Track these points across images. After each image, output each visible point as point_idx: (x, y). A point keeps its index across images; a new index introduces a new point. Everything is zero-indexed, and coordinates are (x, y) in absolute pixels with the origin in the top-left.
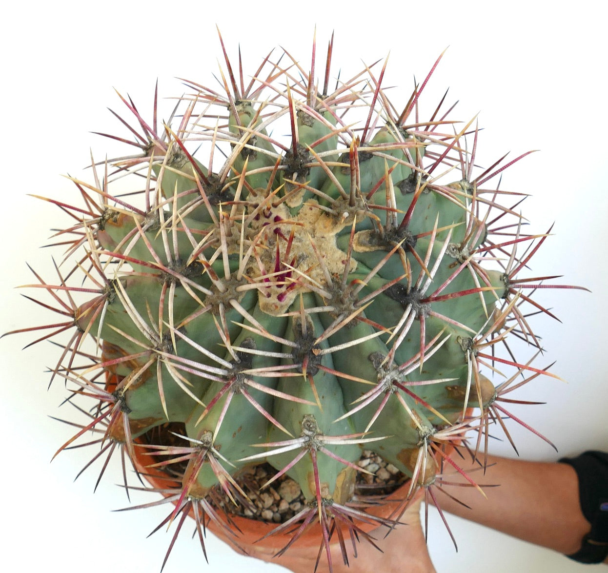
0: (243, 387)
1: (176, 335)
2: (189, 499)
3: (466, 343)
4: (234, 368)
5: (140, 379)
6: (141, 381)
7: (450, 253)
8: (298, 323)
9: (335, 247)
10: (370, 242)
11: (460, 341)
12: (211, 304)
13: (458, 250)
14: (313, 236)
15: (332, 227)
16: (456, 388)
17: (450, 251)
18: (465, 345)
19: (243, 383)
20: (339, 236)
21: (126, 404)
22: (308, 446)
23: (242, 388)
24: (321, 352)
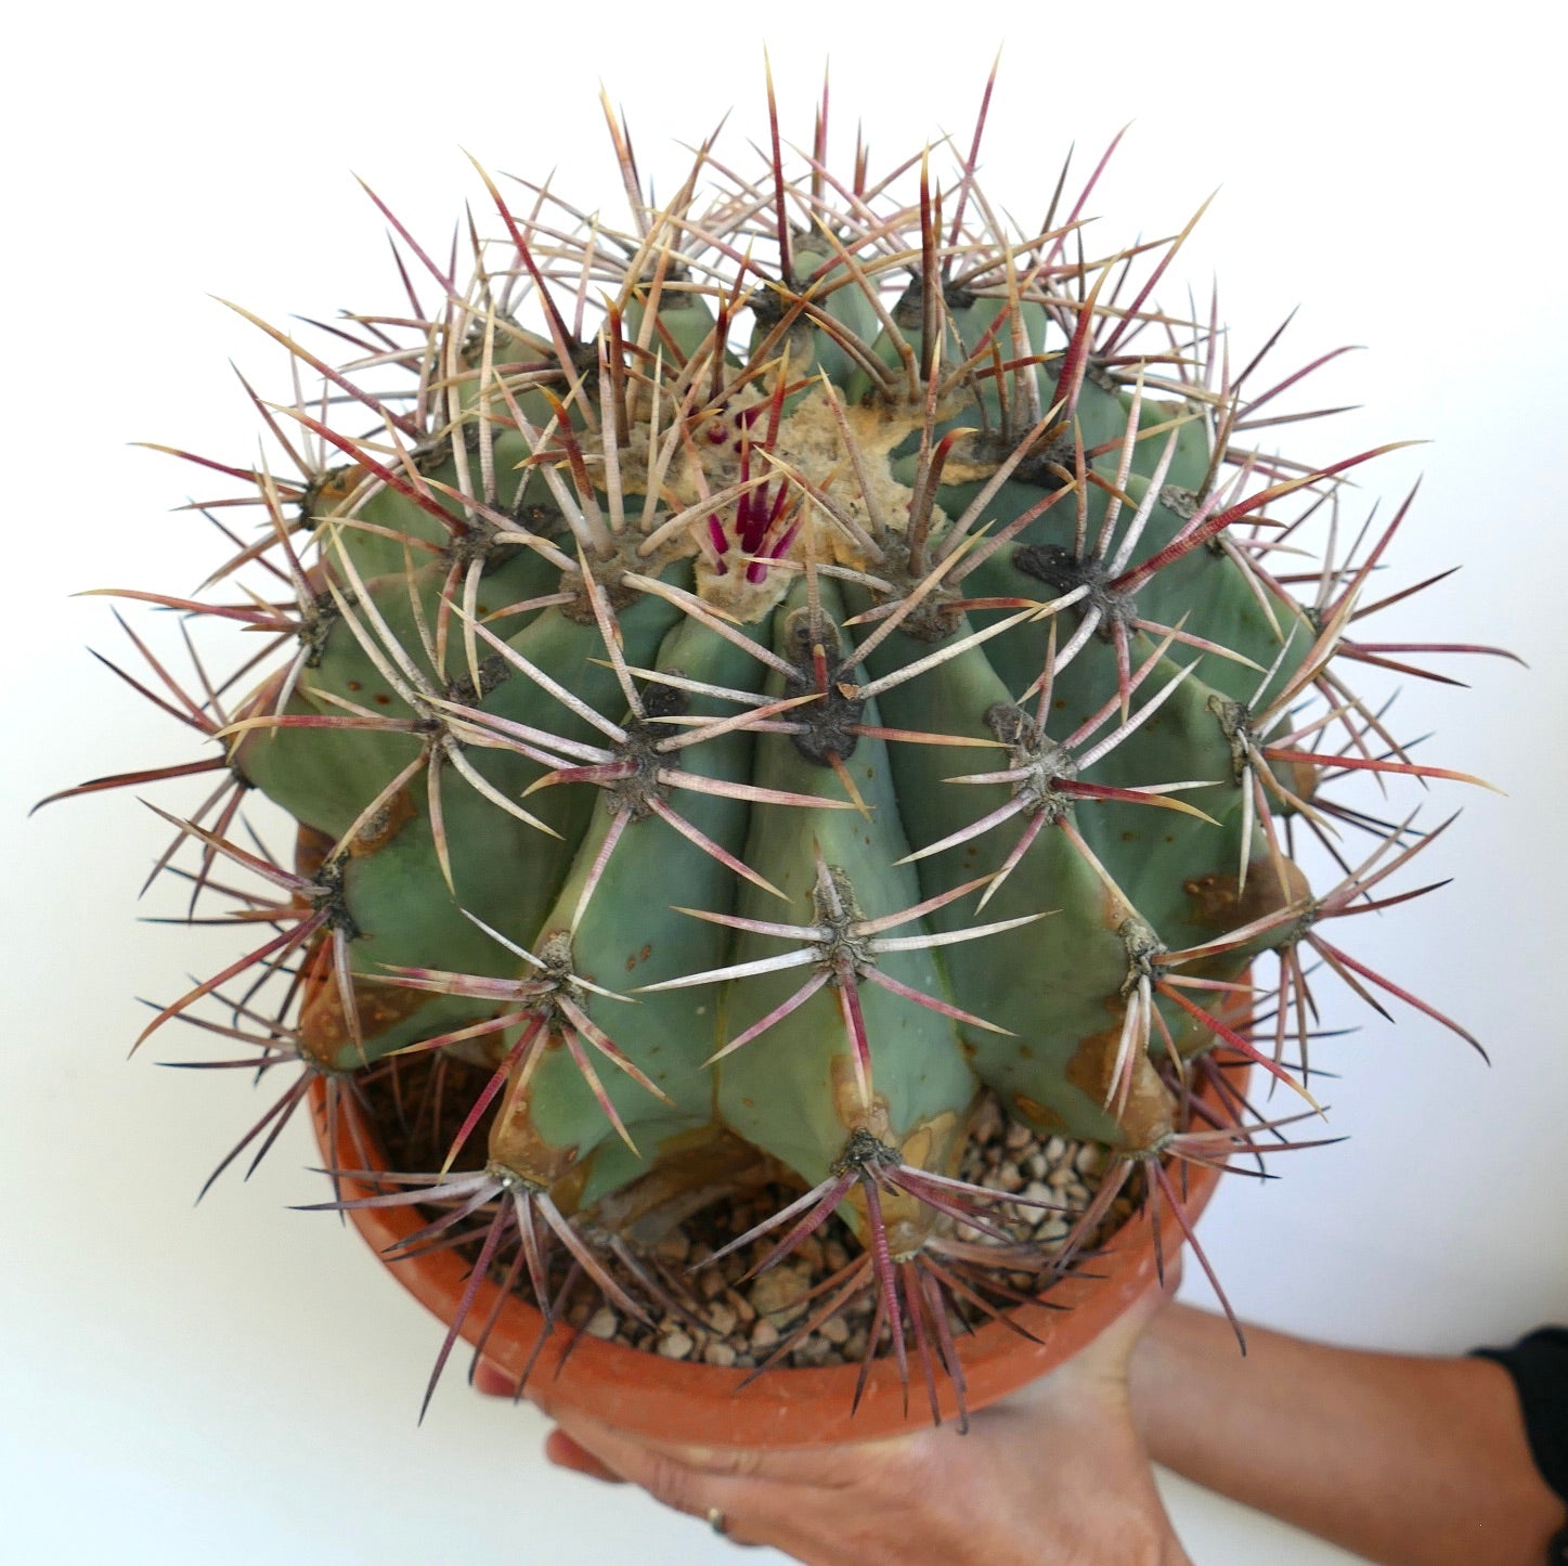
0: (656, 795)
1: (479, 638)
2: (507, 1183)
3: (1233, 712)
4: (631, 742)
5: (383, 824)
6: (385, 830)
7: (1175, 504)
8: (799, 629)
9: (889, 479)
10: (976, 454)
11: (1219, 709)
12: (574, 591)
13: (1194, 501)
14: (832, 454)
15: (878, 428)
16: (1211, 881)
17: (1176, 500)
18: (1229, 718)
19: (655, 782)
20: (897, 454)
21: (343, 903)
22: (831, 959)
23: (653, 797)
24: (860, 691)
